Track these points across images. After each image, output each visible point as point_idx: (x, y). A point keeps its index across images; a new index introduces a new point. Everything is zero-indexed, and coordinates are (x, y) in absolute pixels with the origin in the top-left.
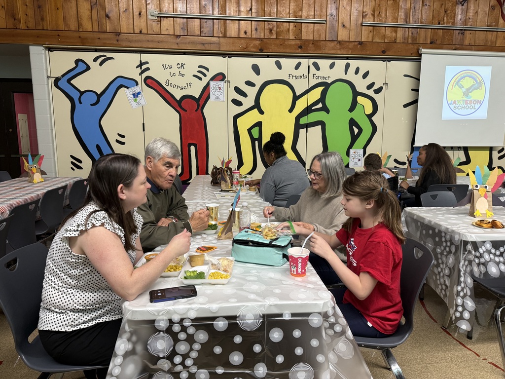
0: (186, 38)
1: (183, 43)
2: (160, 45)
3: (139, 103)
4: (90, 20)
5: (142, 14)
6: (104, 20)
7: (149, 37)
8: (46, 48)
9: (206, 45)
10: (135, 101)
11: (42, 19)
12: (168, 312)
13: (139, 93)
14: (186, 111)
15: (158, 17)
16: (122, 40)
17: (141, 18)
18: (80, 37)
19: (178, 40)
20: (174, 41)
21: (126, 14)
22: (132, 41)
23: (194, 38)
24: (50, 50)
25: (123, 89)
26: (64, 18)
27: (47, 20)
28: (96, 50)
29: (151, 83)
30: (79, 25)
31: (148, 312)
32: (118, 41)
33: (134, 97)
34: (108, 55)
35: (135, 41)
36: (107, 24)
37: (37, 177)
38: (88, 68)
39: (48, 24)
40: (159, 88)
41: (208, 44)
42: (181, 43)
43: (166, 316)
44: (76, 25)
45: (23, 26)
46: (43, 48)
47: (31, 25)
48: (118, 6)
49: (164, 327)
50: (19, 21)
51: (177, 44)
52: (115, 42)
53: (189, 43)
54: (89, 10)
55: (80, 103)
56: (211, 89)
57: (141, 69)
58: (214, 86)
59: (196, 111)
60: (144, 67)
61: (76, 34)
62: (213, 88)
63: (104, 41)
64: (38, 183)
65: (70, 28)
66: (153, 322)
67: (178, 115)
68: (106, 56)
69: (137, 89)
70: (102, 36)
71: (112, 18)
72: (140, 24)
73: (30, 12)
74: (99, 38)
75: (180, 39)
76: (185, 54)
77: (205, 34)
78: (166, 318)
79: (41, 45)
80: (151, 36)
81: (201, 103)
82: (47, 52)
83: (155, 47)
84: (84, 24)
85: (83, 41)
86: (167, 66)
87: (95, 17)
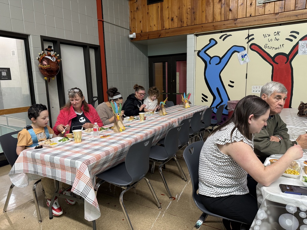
0: (283, 14)
1: (281, 18)
2: (264, 22)
3: (245, 61)
4: (220, 14)
5: (252, 4)
6: (228, 13)
7: (256, 18)
8: (195, 35)
9: (299, 16)
10: (243, 60)
11: (195, 19)
12: (297, 202)
13: (246, 55)
14: (278, 64)
15: (263, 3)
16: (238, 23)
17: (251, 7)
18: (213, 26)
19: (277, 16)
20: (274, 17)
21: (242, 6)
22: (244, 23)
23: (290, 13)
24: (197, 35)
25: (236, 53)
26: (206, 16)
27: (197, 19)
28: (221, 32)
29: (255, 48)
30: (214, 18)
31: (282, 198)
32: (235, 24)
33: (242, 58)
34: (228, 33)
35: (247, 22)
36: (230, 15)
37: (187, 105)
38: (216, 43)
39: (198, 22)
40: (260, 51)
41: (301, 15)
42: (279, 18)
43: (295, 204)
44: (212, 19)
45: (185, 25)
46: (193, 35)
47: (189, 24)
48: (237, 2)
49: (293, 211)
50: (184, 22)
51: (276, 19)
52: (234, 25)
53: (285, 17)
54: (220, 9)
55: (210, 64)
56: (299, 47)
57: (248, 39)
58: (303, 44)
59: (286, 63)
60: (250, 38)
61: (212, 24)
62: (301, 46)
63: (227, 26)
64: (187, 108)
65: (208, 21)
66: (285, 205)
67: (271, 67)
68: (227, 34)
69: (244, 52)
70: (226, 22)
71: (233, 11)
72: (251, 10)
73: (189, 17)
74: (224, 24)
75: (278, 15)
76: (280, 25)
77: (299, 8)
78: (295, 206)
79: (193, 34)
80: (257, 17)
81: (290, 58)
82: (195, 37)
83: (259, 24)
84: (216, 18)
85: (215, 27)
86: (267, 35)
87: (223, 12)
